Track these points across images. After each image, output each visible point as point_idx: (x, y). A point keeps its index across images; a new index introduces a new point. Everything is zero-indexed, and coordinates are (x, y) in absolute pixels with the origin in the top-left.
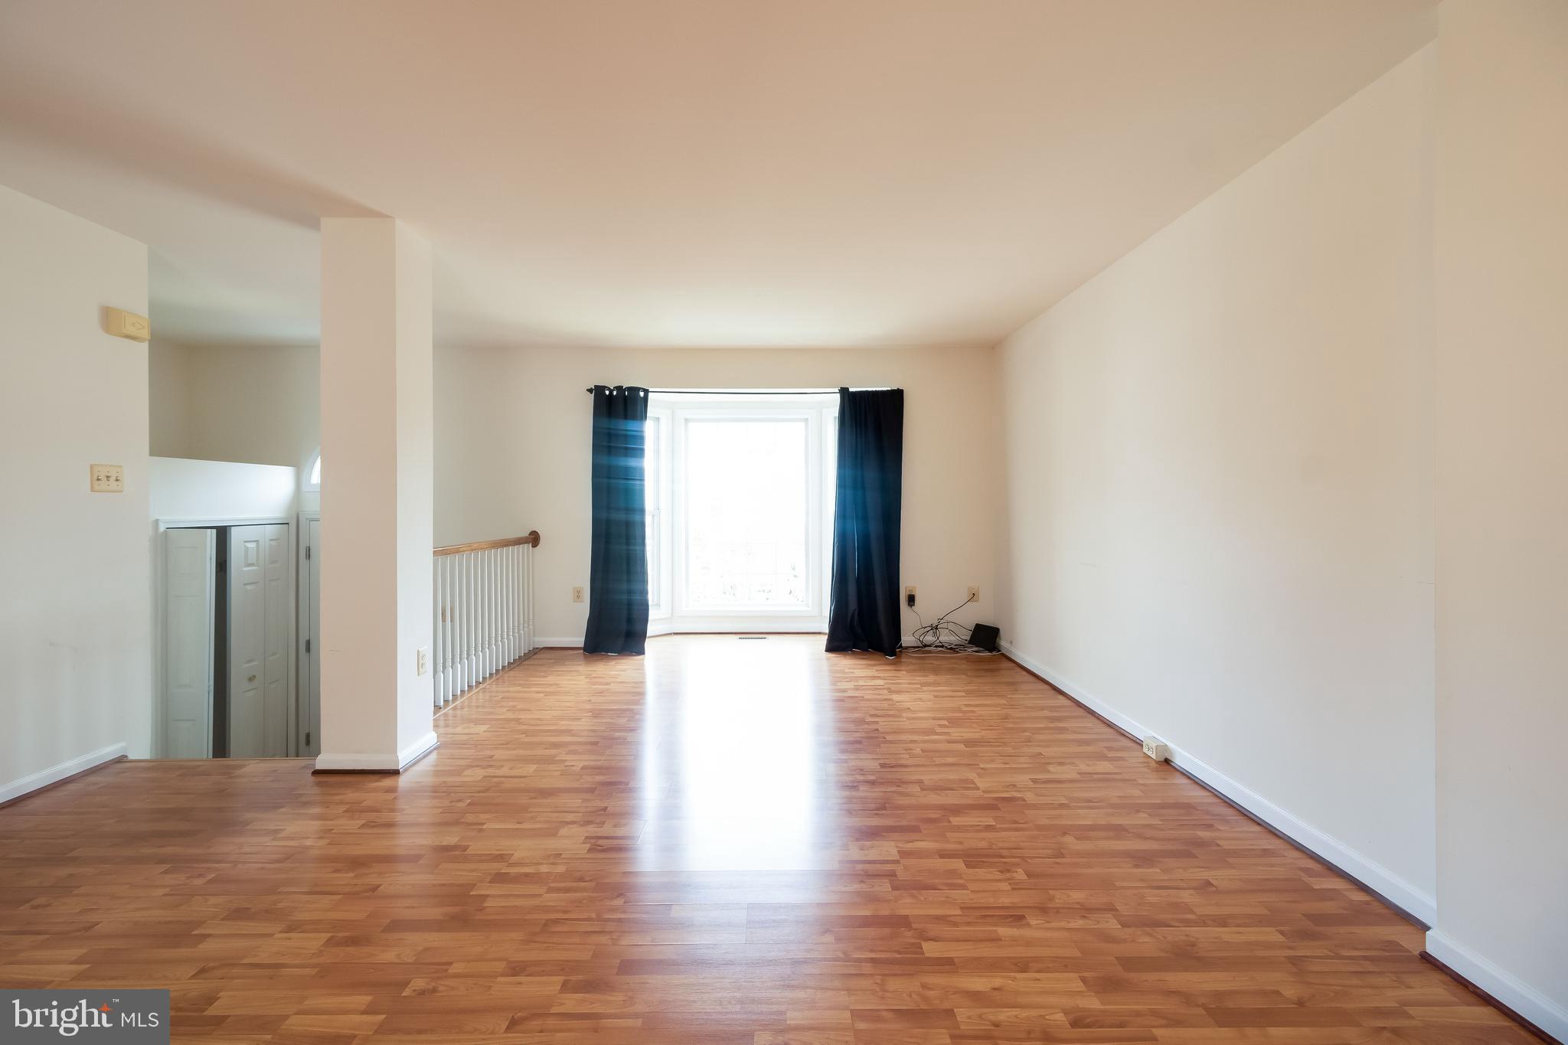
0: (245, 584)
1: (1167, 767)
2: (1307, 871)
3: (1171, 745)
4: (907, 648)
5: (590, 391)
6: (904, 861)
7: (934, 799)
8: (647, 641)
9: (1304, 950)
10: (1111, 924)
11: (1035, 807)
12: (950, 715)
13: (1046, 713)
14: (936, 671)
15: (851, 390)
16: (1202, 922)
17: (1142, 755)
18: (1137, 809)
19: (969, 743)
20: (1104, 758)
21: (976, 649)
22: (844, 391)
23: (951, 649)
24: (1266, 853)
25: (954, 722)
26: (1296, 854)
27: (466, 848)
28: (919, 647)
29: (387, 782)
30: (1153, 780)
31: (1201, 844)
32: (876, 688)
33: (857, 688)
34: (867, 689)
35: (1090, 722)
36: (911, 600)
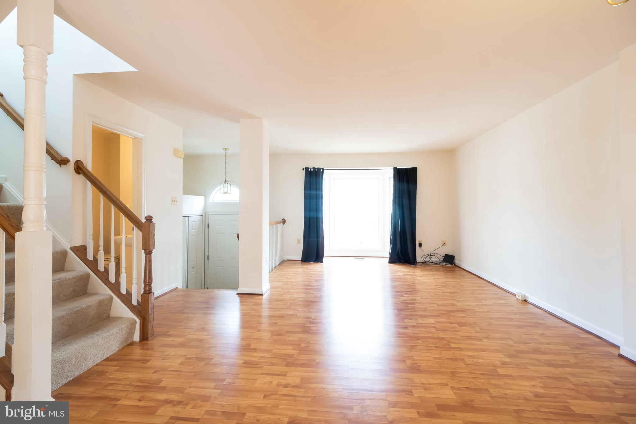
0: (192, 236)
1: (525, 302)
2: (578, 332)
3: (527, 295)
4: (419, 263)
5: (303, 169)
6: (437, 324)
7: (442, 308)
8: (324, 258)
9: (577, 351)
10: (511, 343)
11: (479, 312)
12: (441, 284)
13: (477, 285)
14: (431, 270)
15: (397, 168)
16: (542, 343)
17: (516, 298)
18: (516, 314)
19: (450, 293)
20: (501, 299)
21: (445, 263)
22: (395, 169)
23: (436, 263)
24: (563, 327)
25: (443, 287)
26: (574, 328)
27: (297, 315)
28: (423, 262)
29: (260, 297)
30: (520, 306)
31: (540, 324)
32: (411, 275)
33: (404, 275)
34: (409, 276)
35: (495, 288)
36: (420, 245)
